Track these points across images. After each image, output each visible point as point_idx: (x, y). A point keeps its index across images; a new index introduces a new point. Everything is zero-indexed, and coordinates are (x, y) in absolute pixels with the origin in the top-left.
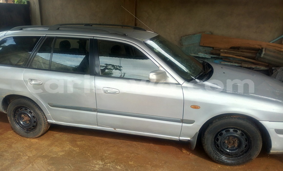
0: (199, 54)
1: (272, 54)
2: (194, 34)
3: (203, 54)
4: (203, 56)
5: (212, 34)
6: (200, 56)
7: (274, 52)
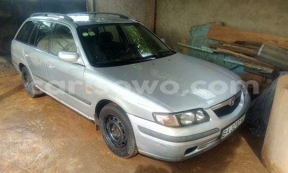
0: (202, 47)
1: (273, 52)
2: (204, 25)
3: (206, 48)
4: (206, 50)
5: (223, 24)
6: (203, 50)
7: (277, 50)
